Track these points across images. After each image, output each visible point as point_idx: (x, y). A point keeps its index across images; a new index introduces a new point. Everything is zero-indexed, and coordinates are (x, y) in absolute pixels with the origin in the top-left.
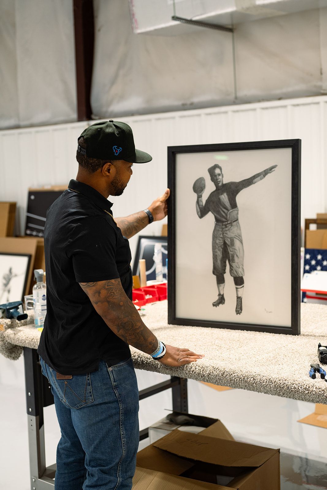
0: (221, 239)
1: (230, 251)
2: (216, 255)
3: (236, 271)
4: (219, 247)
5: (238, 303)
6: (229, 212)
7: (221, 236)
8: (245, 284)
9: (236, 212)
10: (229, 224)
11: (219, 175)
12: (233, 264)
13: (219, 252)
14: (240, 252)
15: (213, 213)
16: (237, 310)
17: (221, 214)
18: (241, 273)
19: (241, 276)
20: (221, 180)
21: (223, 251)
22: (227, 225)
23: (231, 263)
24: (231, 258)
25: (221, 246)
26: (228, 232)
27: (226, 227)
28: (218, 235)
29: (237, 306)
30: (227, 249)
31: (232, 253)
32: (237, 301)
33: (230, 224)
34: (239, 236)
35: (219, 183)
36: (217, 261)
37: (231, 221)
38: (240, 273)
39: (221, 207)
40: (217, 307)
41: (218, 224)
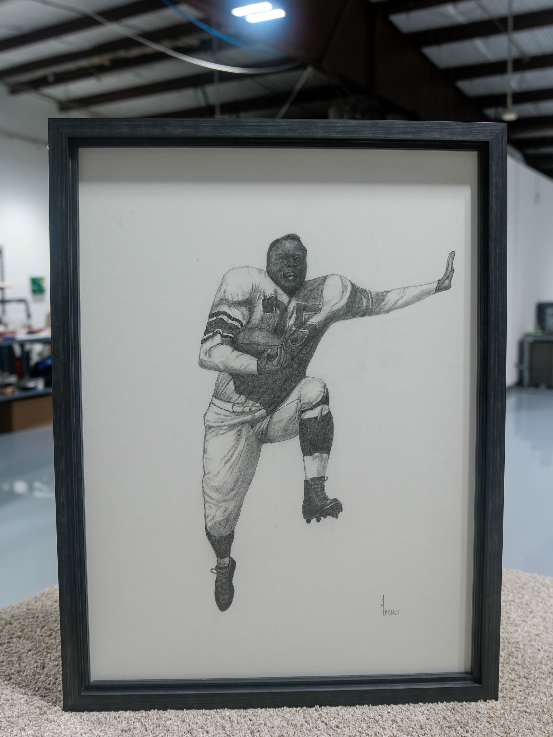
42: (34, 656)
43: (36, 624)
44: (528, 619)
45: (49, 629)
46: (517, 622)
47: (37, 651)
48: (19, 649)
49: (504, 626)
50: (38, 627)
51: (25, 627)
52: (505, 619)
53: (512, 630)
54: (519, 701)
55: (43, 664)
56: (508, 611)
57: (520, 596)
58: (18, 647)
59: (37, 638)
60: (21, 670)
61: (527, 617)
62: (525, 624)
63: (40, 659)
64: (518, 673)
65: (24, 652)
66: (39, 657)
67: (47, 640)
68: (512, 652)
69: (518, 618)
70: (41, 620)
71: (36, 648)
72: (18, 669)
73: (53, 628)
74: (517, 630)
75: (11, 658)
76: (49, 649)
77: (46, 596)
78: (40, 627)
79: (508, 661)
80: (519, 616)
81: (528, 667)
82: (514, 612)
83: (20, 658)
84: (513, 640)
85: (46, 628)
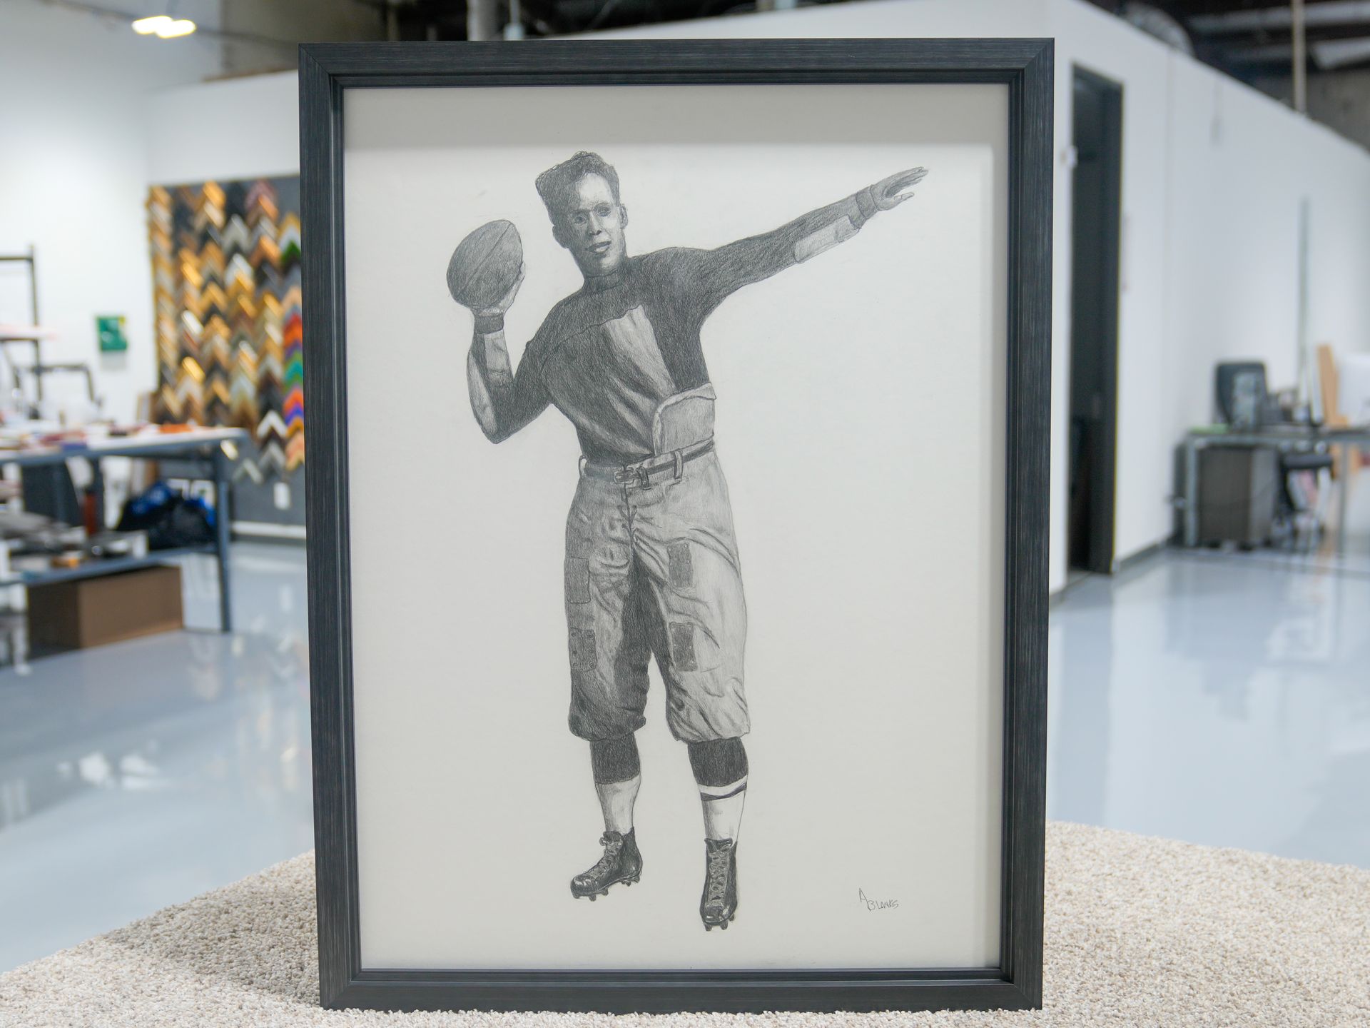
0: (614, 547)
1: (670, 610)
2: (591, 635)
3: (702, 714)
4: (603, 592)
5: (712, 872)
6: (660, 410)
7: (619, 533)
8: (754, 776)
9: (702, 406)
10: (662, 467)
11: (603, 210)
12: (684, 674)
13: (605, 616)
14: (722, 613)
15: (572, 411)
16: (707, 906)
17: (617, 416)
18: (733, 724)
19: (728, 734)
20: (616, 241)
21: (624, 611)
22: (652, 478)
23: (671, 670)
24: (672, 647)
25: (616, 586)
26: (655, 511)
27: (646, 486)
28: (598, 530)
29: (707, 885)
30: (655, 602)
31: (679, 619)
32: (709, 861)
33: (671, 470)
34: (720, 530)
35: (603, 255)
36: (593, 667)
37: (673, 453)
38: (724, 721)
39: (617, 381)
40: (599, 897)
41: (596, 468)
42: (282, 954)
43: (271, 912)
44: (1135, 899)
45: (297, 919)
46: (1114, 903)
47: (284, 947)
48: (252, 945)
49: (1092, 908)
50: (276, 917)
51: (254, 917)
52: (1094, 899)
53: (1104, 915)
54: (1107, 1004)
55: (300, 963)
56: (1099, 888)
57: (1124, 867)
58: (251, 943)
59: (281, 931)
60: (265, 971)
61: (1133, 896)
62: (1128, 905)
63: (292, 957)
64: (1109, 969)
65: (263, 950)
66: (291, 956)
67: (299, 932)
68: (1102, 943)
69: (1116, 898)
70: (280, 907)
71: (282, 943)
72: (260, 970)
73: (304, 918)
74: (1113, 914)
75: (242, 956)
76: (304, 945)
77: (279, 875)
78: (281, 916)
79: (1093, 954)
80: (1118, 895)
81: (1127, 962)
82: (1111, 889)
83: (258, 957)
84: (1104, 927)
85: (291, 917)
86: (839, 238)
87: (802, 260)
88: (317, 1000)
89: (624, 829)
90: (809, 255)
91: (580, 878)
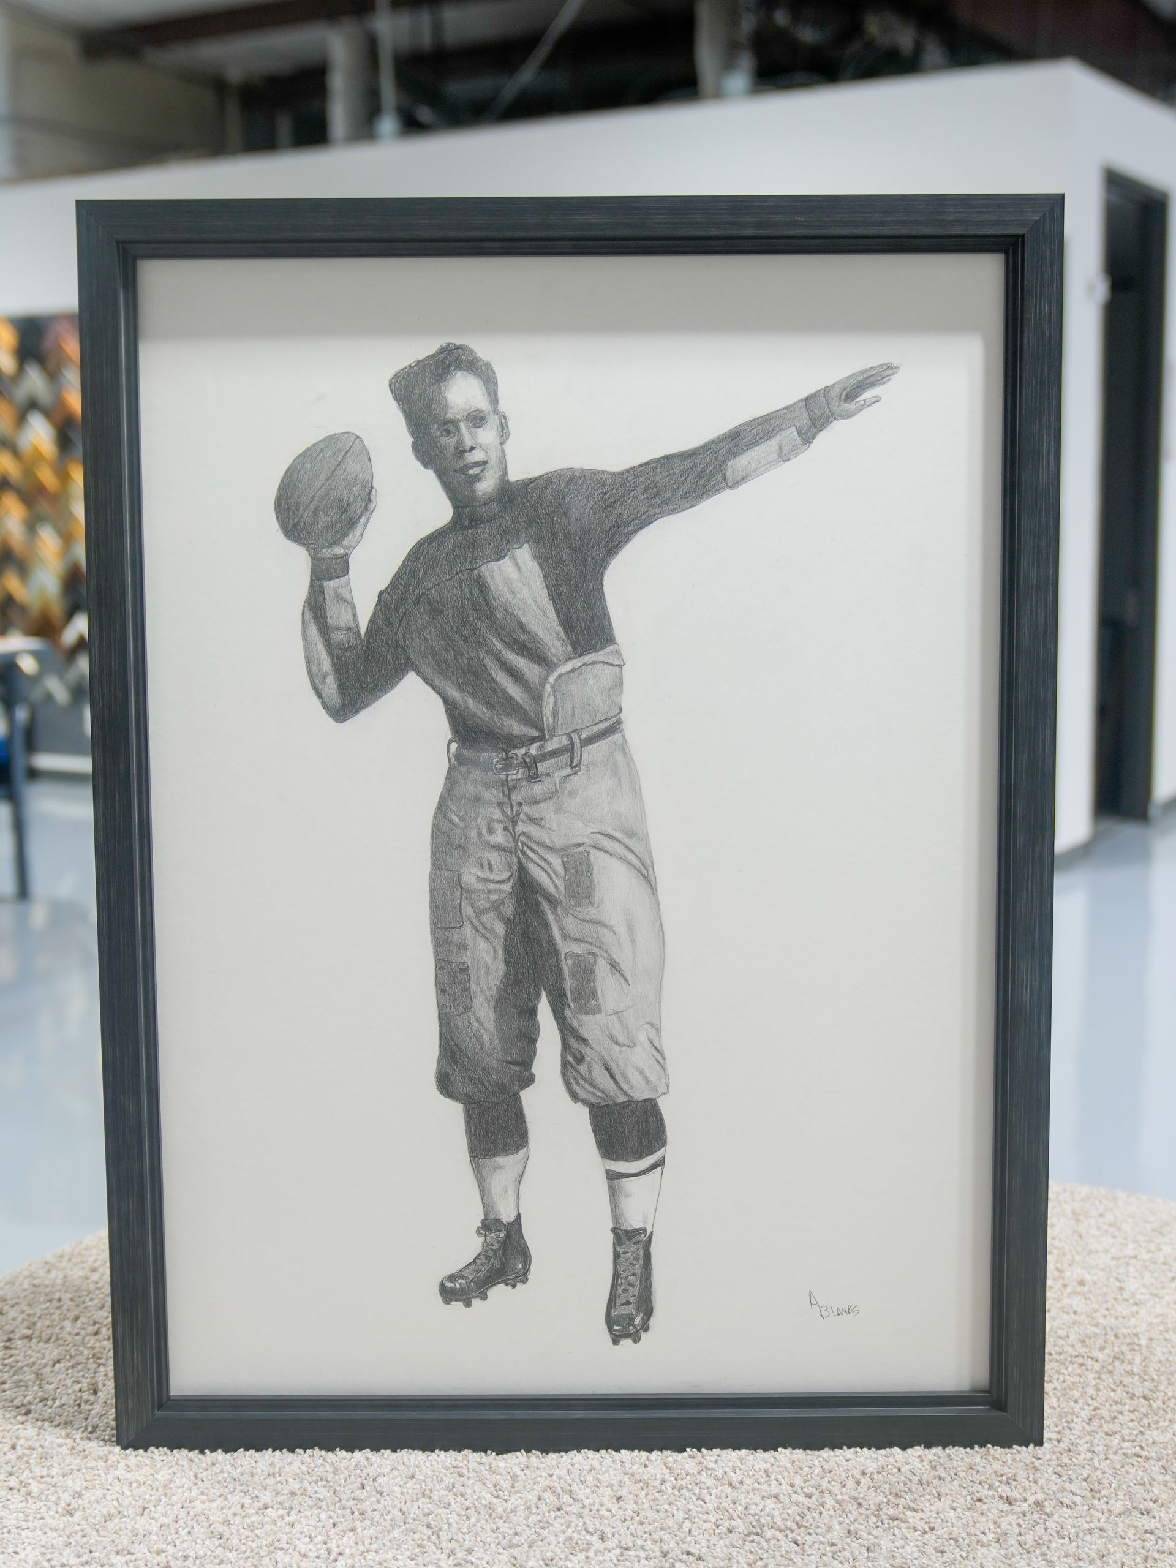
0: (494, 857)
1: (566, 937)
2: (464, 969)
3: (608, 1069)
4: (479, 913)
5: (621, 1270)
6: (552, 679)
7: (499, 837)
8: (674, 1149)
9: (606, 674)
10: (555, 753)
11: (477, 419)
12: (585, 1018)
13: (482, 944)
14: (633, 941)
15: (438, 681)
16: (614, 1313)
17: (495, 687)
18: (647, 1081)
19: (640, 1093)
20: (493, 460)
21: (508, 937)
22: (542, 767)
23: (568, 1013)
24: (569, 983)
25: (496, 906)
26: (546, 810)
27: (534, 777)
28: (473, 834)
29: (614, 1286)
30: (546, 925)
31: (577, 949)
32: (616, 1256)
33: (566, 757)
34: (630, 834)
35: (477, 478)
36: (468, 1009)
37: (569, 735)
38: (635, 1077)
39: (496, 642)
40: (476, 1302)
41: (470, 754)
86: (784, 456)
87: (736, 484)
88: (113, 1436)
89: (507, 1215)
90: (744, 479)
91: (452, 1278)
